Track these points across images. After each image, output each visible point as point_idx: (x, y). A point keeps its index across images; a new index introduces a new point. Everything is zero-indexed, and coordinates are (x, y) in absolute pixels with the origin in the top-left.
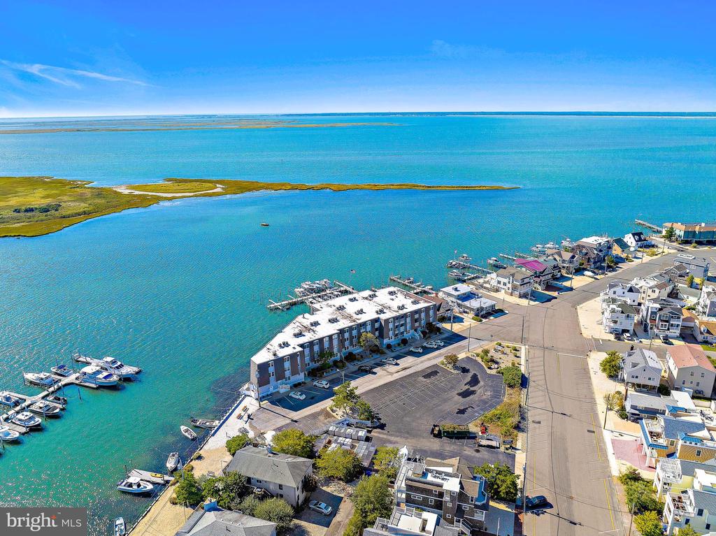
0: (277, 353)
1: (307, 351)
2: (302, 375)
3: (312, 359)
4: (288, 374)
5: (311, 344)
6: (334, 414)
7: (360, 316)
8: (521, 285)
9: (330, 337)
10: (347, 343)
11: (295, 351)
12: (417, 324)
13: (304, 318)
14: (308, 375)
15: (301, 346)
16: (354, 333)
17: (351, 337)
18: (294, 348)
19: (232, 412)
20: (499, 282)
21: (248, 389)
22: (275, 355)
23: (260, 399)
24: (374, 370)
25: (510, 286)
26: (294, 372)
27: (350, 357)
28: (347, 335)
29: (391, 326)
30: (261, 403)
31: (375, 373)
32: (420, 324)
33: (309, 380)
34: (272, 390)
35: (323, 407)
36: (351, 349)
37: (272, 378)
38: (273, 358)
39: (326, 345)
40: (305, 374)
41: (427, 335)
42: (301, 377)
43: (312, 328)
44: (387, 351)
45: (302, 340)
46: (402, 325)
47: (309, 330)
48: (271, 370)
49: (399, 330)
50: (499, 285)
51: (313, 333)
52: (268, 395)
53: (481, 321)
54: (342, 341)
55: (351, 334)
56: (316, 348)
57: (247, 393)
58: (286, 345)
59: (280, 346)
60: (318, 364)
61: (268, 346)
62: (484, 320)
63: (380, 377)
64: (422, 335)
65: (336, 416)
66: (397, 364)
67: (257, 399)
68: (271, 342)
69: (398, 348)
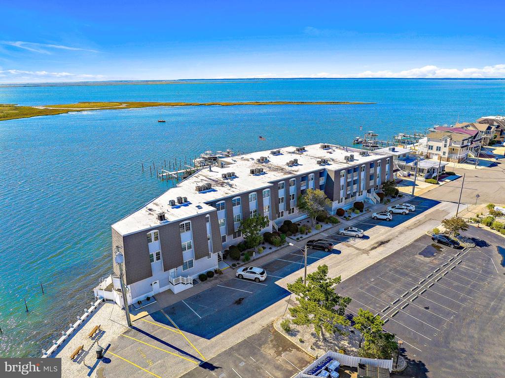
0: (166, 216)
1: (221, 214)
2: (214, 257)
3: (231, 231)
4: (188, 255)
5: (229, 201)
6: (294, 340)
7: (294, 168)
8: (462, 147)
9: (259, 192)
10: (282, 206)
11: (201, 212)
12: (372, 183)
13: (211, 171)
14: (225, 257)
15: (211, 203)
16: (292, 190)
17: (288, 197)
18: (199, 207)
19: (65, 342)
20: (431, 148)
21: (109, 289)
22: (162, 217)
23: (131, 309)
24: (336, 247)
25: (447, 150)
26: (200, 253)
27: (288, 229)
28: (281, 193)
29: (342, 181)
30: (133, 317)
31: (338, 252)
32: (375, 182)
33: (225, 267)
34: (157, 289)
35: (265, 322)
36: (286, 216)
37: (157, 265)
38: (158, 223)
39: (253, 205)
40: (219, 256)
41: (385, 199)
42: (211, 262)
43: (226, 181)
44: (339, 219)
45: (211, 196)
46: (355, 182)
47: (222, 185)
48: (155, 247)
49: (352, 189)
50: (430, 151)
51: (228, 187)
52: (148, 299)
53: (438, 183)
54: (275, 201)
55: (287, 192)
56: (237, 210)
57: (107, 295)
58: (183, 202)
59: (172, 203)
60: (240, 239)
61: (150, 206)
62: (441, 183)
63: (349, 258)
64: (379, 199)
65: (299, 345)
66: (365, 237)
67: (123, 309)
68: (157, 201)
69: (353, 215)
